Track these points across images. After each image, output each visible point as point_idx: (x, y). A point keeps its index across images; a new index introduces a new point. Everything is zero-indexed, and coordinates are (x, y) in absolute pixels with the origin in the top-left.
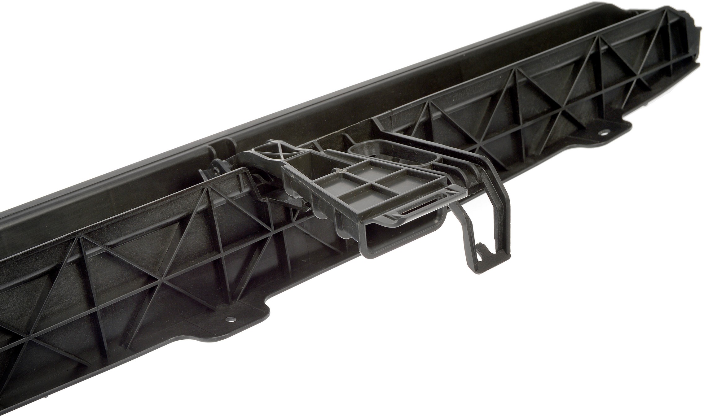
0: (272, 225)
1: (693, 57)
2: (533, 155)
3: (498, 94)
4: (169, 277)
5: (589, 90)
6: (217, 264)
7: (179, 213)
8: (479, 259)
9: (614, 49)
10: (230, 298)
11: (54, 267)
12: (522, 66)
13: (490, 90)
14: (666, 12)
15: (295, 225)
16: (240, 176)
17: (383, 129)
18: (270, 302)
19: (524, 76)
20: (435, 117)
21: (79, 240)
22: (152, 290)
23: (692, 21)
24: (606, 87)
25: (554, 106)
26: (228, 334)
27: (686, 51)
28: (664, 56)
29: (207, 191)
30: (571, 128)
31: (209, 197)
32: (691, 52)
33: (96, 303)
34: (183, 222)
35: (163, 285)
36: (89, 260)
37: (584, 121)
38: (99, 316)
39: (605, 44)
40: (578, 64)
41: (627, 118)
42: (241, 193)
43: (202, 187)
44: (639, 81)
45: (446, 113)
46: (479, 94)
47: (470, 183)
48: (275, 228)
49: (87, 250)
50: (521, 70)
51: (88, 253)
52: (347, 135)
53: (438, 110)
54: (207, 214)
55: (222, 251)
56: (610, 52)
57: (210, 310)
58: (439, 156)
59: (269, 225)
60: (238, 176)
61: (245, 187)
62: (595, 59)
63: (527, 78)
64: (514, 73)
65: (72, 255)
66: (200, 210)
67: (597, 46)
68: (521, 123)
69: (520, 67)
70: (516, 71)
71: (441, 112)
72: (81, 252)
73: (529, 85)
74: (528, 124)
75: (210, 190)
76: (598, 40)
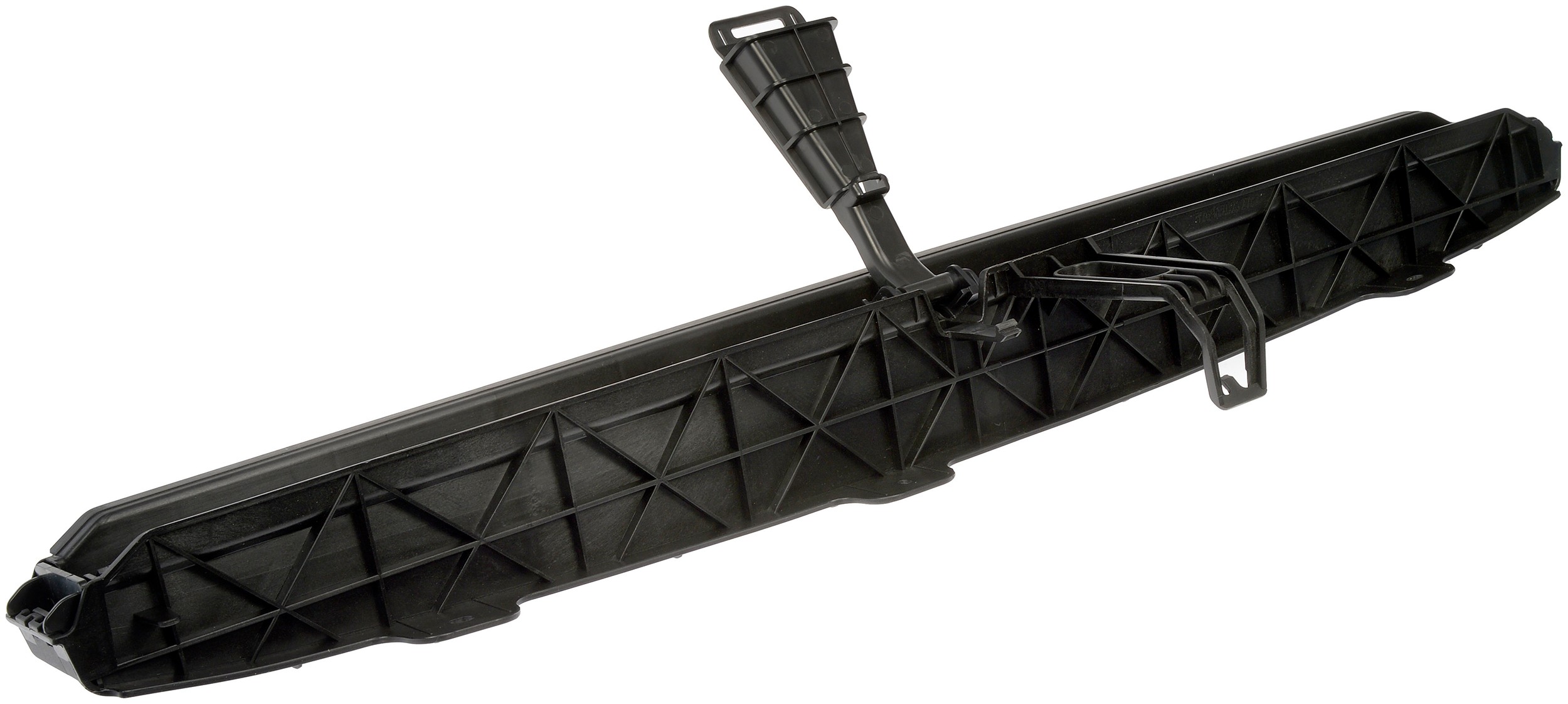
0: (956, 369)
1: (1552, 184)
2: (1313, 308)
3: (1258, 218)
4: (828, 423)
5: (1393, 222)
6: (887, 412)
7: (840, 342)
8: (1226, 392)
9: (1428, 166)
10: (903, 464)
11: (691, 394)
12: (1291, 180)
13: (1248, 212)
14: (1504, 119)
15: (986, 372)
16: (916, 299)
17: (1101, 251)
18: (956, 467)
19: (1296, 196)
20: (1172, 244)
21: (721, 362)
22: (807, 437)
23: (1548, 133)
24: (1417, 219)
25: (1342, 240)
26: (901, 495)
27: (1540, 174)
28: (1507, 180)
29: (875, 316)
30: (1370, 275)
31: (877, 324)
32: (1547, 176)
33: (740, 445)
34: (844, 354)
35: (820, 434)
36: (733, 391)
37: (1387, 266)
38: (743, 464)
39: (1414, 158)
40: (1374, 184)
41: (1451, 262)
42: (917, 323)
43: (868, 310)
44: (1467, 212)
45: (1186, 238)
46: (1232, 216)
47: (1211, 296)
48: (960, 374)
49: (730, 376)
50: (1290, 186)
51: (732, 381)
52: (1052, 257)
53: (1176, 235)
54: (874, 348)
55: (892, 397)
56: (1422, 171)
57: (877, 475)
58: (1172, 269)
59: (952, 368)
60: (913, 300)
61: (922, 317)
62: (1399, 178)
63: (1300, 198)
64: (1281, 191)
65: (712, 382)
66: (866, 341)
67: (1402, 161)
68: (1293, 261)
69: (1287, 182)
70: (1284, 186)
71: (1180, 237)
72: (723, 378)
73: (1303, 209)
74: (1303, 262)
75: (878, 315)
76: (1402, 152)
